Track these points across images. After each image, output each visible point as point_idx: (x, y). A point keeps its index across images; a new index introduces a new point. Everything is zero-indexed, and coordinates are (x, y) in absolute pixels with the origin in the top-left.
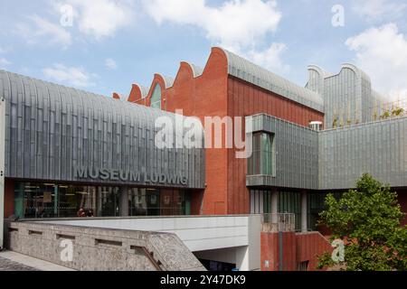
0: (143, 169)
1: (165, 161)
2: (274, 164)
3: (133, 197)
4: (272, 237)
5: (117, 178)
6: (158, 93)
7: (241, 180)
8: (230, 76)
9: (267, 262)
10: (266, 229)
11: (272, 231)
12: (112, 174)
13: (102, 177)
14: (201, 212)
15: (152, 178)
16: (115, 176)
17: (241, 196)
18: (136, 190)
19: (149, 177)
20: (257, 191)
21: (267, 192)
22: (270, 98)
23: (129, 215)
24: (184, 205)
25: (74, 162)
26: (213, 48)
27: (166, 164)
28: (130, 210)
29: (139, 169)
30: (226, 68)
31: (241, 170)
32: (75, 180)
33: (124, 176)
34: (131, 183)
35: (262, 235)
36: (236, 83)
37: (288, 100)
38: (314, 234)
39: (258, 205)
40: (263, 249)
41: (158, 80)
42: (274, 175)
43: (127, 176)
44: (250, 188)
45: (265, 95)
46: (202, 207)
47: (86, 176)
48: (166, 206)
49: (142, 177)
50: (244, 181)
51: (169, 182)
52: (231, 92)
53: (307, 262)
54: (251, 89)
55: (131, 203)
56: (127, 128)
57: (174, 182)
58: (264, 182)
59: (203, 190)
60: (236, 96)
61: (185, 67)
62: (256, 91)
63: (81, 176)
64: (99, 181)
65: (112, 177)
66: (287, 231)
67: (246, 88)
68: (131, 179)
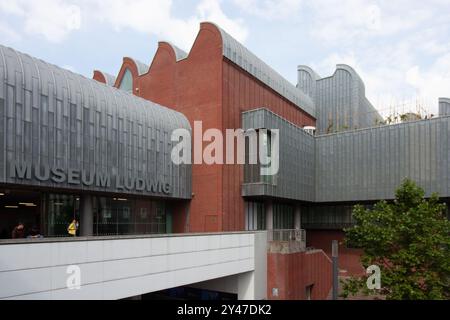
0: (114, 171)
1: (144, 162)
5: (78, 182)
7: (237, 188)
8: (225, 59)
10: (273, 249)
12: (71, 176)
13: (54, 178)
15: (126, 184)
16: (74, 178)
17: (237, 209)
19: (123, 182)
21: (261, 204)
24: (164, 219)
25: (10, 155)
27: (144, 166)
28: (94, 226)
29: (109, 170)
30: (221, 49)
31: (237, 178)
32: (11, 181)
33: (88, 179)
34: (97, 189)
36: (231, 69)
39: (252, 220)
42: (274, 183)
44: (247, 199)
47: (29, 176)
49: (113, 181)
50: (240, 191)
51: (149, 189)
52: (226, 80)
54: (247, 79)
55: (97, 217)
56: (92, 112)
57: (160, 190)
58: (266, 191)
59: (189, 200)
60: (231, 85)
63: (21, 175)
64: (51, 185)
65: (70, 180)
67: (242, 76)
68: (98, 184)
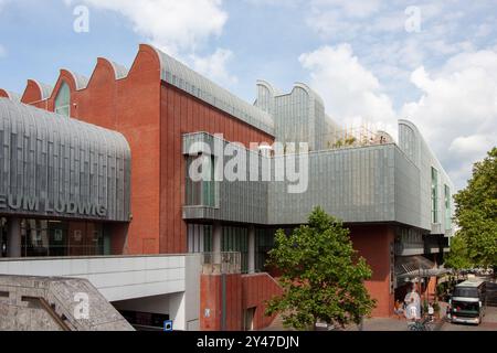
0: (44, 195)
1: (76, 184)
2: (217, 193)
3: (29, 231)
4: (214, 280)
5: (4, 206)
6: (65, 94)
7: (177, 212)
8: (163, 83)
9: (208, 311)
10: (207, 271)
11: (214, 274)
14: (125, 250)
15: (56, 206)
17: (177, 230)
18: (33, 222)
19: (51, 206)
20: (196, 226)
21: (208, 226)
22: (213, 113)
23: (23, 255)
24: (101, 241)
26: (142, 46)
27: (77, 189)
28: (23, 249)
29: (38, 194)
30: (159, 73)
31: (177, 199)
33: (15, 203)
34: (25, 213)
35: (202, 279)
36: (170, 92)
37: (234, 119)
38: (262, 276)
39: (197, 241)
40: (203, 295)
41: (65, 78)
42: (217, 206)
43: (19, 203)
44: (188, 221)
45: (207, 110)
46: (126, 244)
48: (77, 243)
49: (42, 205)
50: (181, 213)
51: (81, 212)
52: (164, 103)
53: (255, 308)
54: (189, 101)
55: (26, 240)
56: (20, 137)
57: (88, 212)
58: (205, 214)
59: (128, 223)
60: (171, 108)
61: (103, 65)
62: (196, 105)
66: (232, 272)
67: (183, 98)
68: (25, 207)
